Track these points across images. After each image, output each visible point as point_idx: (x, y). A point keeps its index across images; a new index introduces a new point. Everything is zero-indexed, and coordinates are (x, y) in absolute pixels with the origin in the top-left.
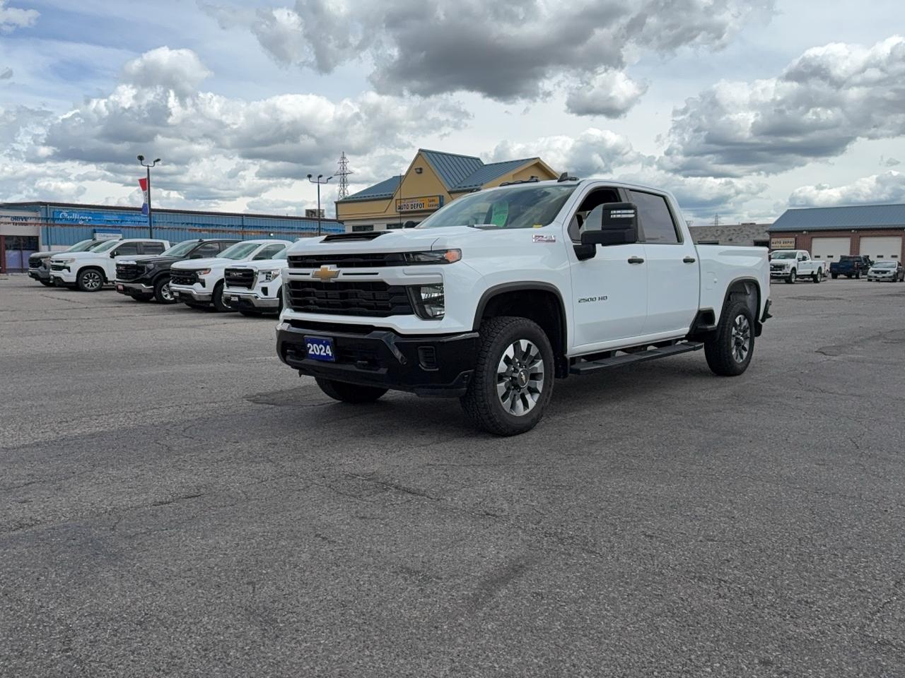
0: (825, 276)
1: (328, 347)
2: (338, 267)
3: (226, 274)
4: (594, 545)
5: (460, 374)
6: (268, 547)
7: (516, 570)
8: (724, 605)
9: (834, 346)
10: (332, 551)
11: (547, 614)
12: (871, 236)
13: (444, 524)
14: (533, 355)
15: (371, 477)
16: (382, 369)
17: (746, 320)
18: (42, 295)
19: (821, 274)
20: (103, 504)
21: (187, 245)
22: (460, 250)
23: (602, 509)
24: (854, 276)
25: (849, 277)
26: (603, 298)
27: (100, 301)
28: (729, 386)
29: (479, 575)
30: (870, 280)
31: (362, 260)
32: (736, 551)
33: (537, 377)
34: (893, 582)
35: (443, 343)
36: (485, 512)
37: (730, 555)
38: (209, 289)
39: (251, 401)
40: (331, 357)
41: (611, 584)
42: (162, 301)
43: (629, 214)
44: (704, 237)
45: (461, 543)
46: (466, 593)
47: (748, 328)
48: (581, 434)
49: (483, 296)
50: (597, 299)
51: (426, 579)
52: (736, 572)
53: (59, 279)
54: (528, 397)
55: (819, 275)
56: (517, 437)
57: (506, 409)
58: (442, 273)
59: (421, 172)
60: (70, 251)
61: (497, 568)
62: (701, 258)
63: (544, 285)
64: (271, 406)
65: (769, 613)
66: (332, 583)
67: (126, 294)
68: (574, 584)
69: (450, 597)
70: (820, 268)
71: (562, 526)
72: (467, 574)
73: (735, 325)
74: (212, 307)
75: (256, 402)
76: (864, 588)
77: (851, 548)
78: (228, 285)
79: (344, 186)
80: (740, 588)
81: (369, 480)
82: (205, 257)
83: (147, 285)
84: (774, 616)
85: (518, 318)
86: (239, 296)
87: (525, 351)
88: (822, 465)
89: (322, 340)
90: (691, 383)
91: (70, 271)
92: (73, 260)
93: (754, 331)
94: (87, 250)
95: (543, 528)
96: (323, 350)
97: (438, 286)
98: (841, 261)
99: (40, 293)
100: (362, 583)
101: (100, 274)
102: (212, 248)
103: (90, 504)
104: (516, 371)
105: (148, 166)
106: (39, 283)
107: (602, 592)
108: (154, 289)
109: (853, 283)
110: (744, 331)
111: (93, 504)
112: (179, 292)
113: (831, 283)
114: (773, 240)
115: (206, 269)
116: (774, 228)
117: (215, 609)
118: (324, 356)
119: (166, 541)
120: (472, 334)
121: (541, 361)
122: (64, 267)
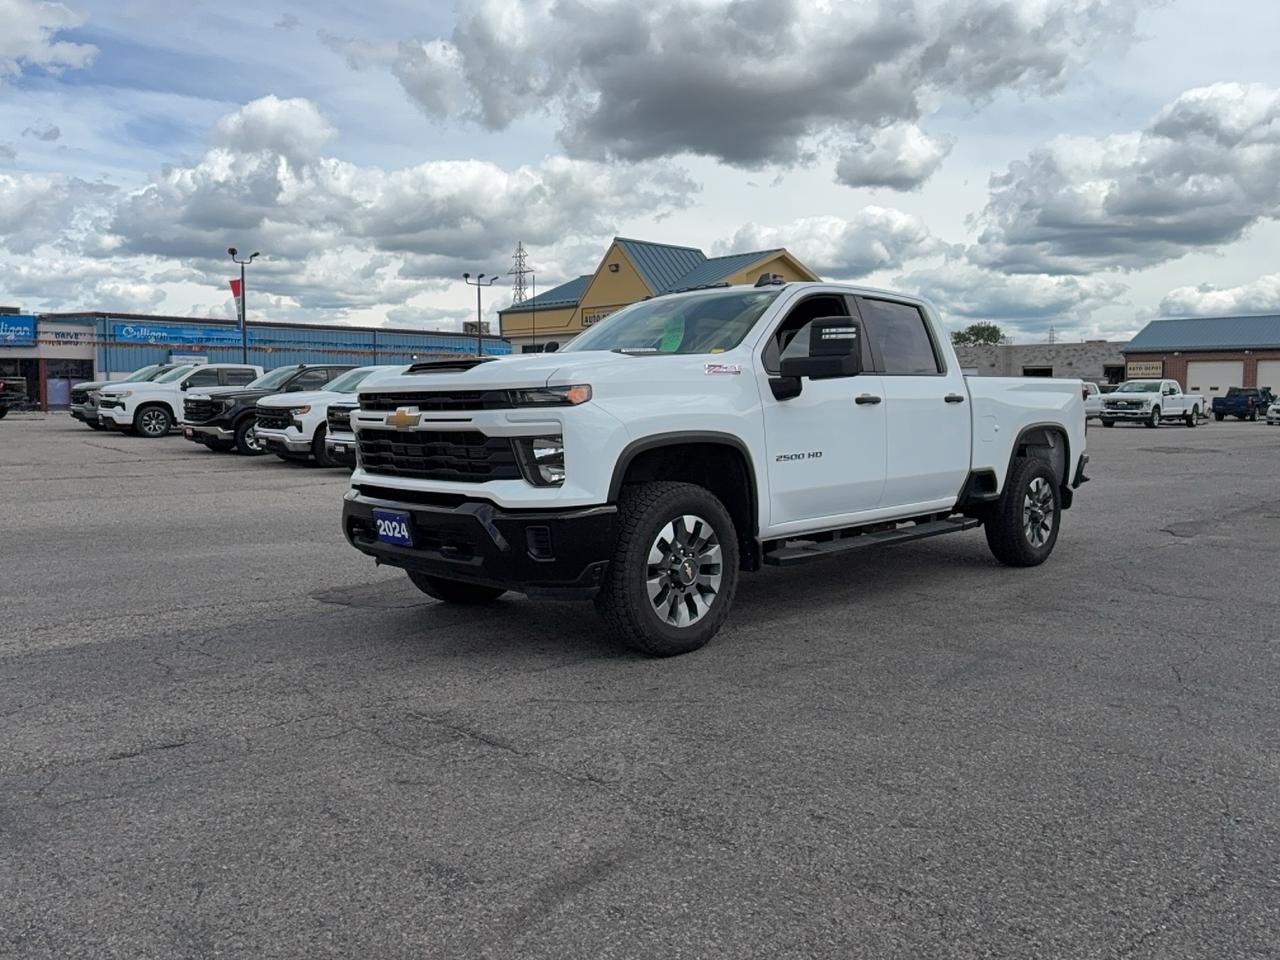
0: (1206, 417)
1: (403, 525)
2: (420, 410)
3: (329, 414)
4: (730, 832)
5: (590, 565)
6: (245, 829)
7: (600, 868)
8: (896, 932)
9: (1191, 522)
10: (337, 835)
11: (619, 943)
12: (1271, 359)
13: (518, 794)
14: (706, 538)
15: (440, 719)
16: (476, 558)
17: (1047, 486)
18: (84, 442)
19: (1198, 414)
20: (41, 755)
21: (284, 373)
22: (589, 385)
23: (761, 774)
24: (1248, 418)
25: (1241, 417)
26: (815, 455)
27: (162, 451)
28: (1019, 580)
29: (541, 877)
30: (1270, 423)
31: (450, 400)
32: (941, 843)
33: (712, 570)
34: (1168, 901)
35: (563, 520)
36: (589, 775)
37: (929, 850)
38: (308, 435)
39: (318, 599)
40: (408, 540)
41: (734, 895)
42: (245, 451)
43: (848, 334)
44: (1030, 361)
45: (535, 824)
46: (510, 906)
47: (1050, 497)
48: (774, 655)
49: (624, 452)
50: (806, 456)
51: (461, 882)
52: (930, 878)
53: (109, 419)
54: (697, 598)
55: (1195, 416)
56: (679, 658)
57: (661, 618)
58: (561, 420)
59: (617, 271)
60: (128, 381)
61: (572, 866)
62: (973, 397)
63: (719, 436)
64: (342, 607)
65: (960, 947)
66: (317, 887)
67: (197, 442)
68: (678, 894)
69: (485, 912)
70: (1196, 406)
71: (693, 799)
72: (525, 876)
73: (1030, 493)
74: (312, 460)
75: (324, 601)
76: (1121, 909)
77: (1119, 842)
78: (332, 430)
79: (520, 289)
80: (928, 905)
81: (439, 722)
82: (308, 390)
83: (225, 428)
84: (967, 952)
85: (680, 484)
86: (346, 446)
87: (691, 532)
88: (1116, 706)
89: (396, 516)
90: (962, 577)
91: (124, 409)
92: (129, 393)
93: (1059, 500)
94: (151, 379)
95: (663, 803)
96: (398, 530)
97: (555, 439)
98: (1228, 395)
99: (83, 439)
100: (361, 888)
101: (166, 412)
102: (315, 377)
103: (22, 755)
104: (677, 561)
105: (242, 263)
106: (85, 425)
107: (715, 909)
108: (235, 435)
109: (1246, 427)
110: (1045, 501)
111: (26, 754)
112: (267, 438)
113: (1215, 427)
114: (1130, 365)
115: (303, 407)
116: (1131, 348)
117: (132, 924)
118: (398, 538)
119: (104, 815)
120: (607, 508)
121: (717, 547)
122: (117, 404)
